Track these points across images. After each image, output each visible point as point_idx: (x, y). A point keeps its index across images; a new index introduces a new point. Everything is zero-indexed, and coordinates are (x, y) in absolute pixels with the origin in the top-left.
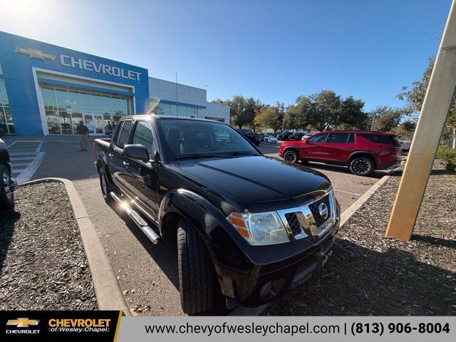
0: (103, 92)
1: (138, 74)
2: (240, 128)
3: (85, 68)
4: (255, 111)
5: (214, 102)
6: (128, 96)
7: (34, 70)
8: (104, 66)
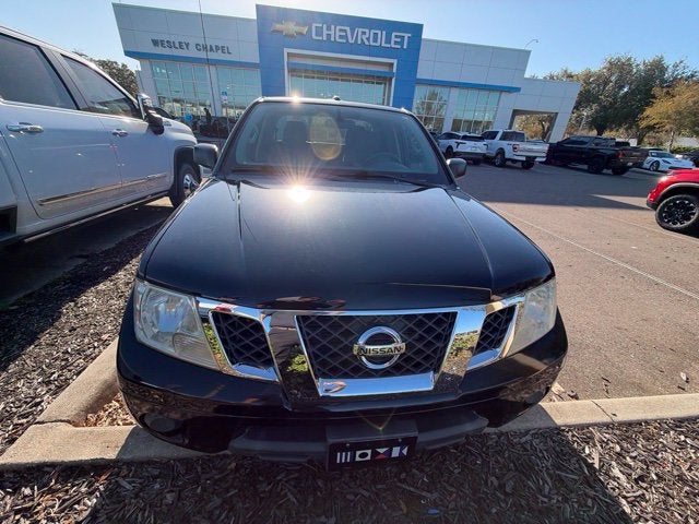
0: (354, 75)
1: (407, 36)
2: (600, 133)
3: (338, 40)
4: (656, 91)
5: (552, 77)
6: (385, 78)
7: (286, 51)
8: (360, 30)
